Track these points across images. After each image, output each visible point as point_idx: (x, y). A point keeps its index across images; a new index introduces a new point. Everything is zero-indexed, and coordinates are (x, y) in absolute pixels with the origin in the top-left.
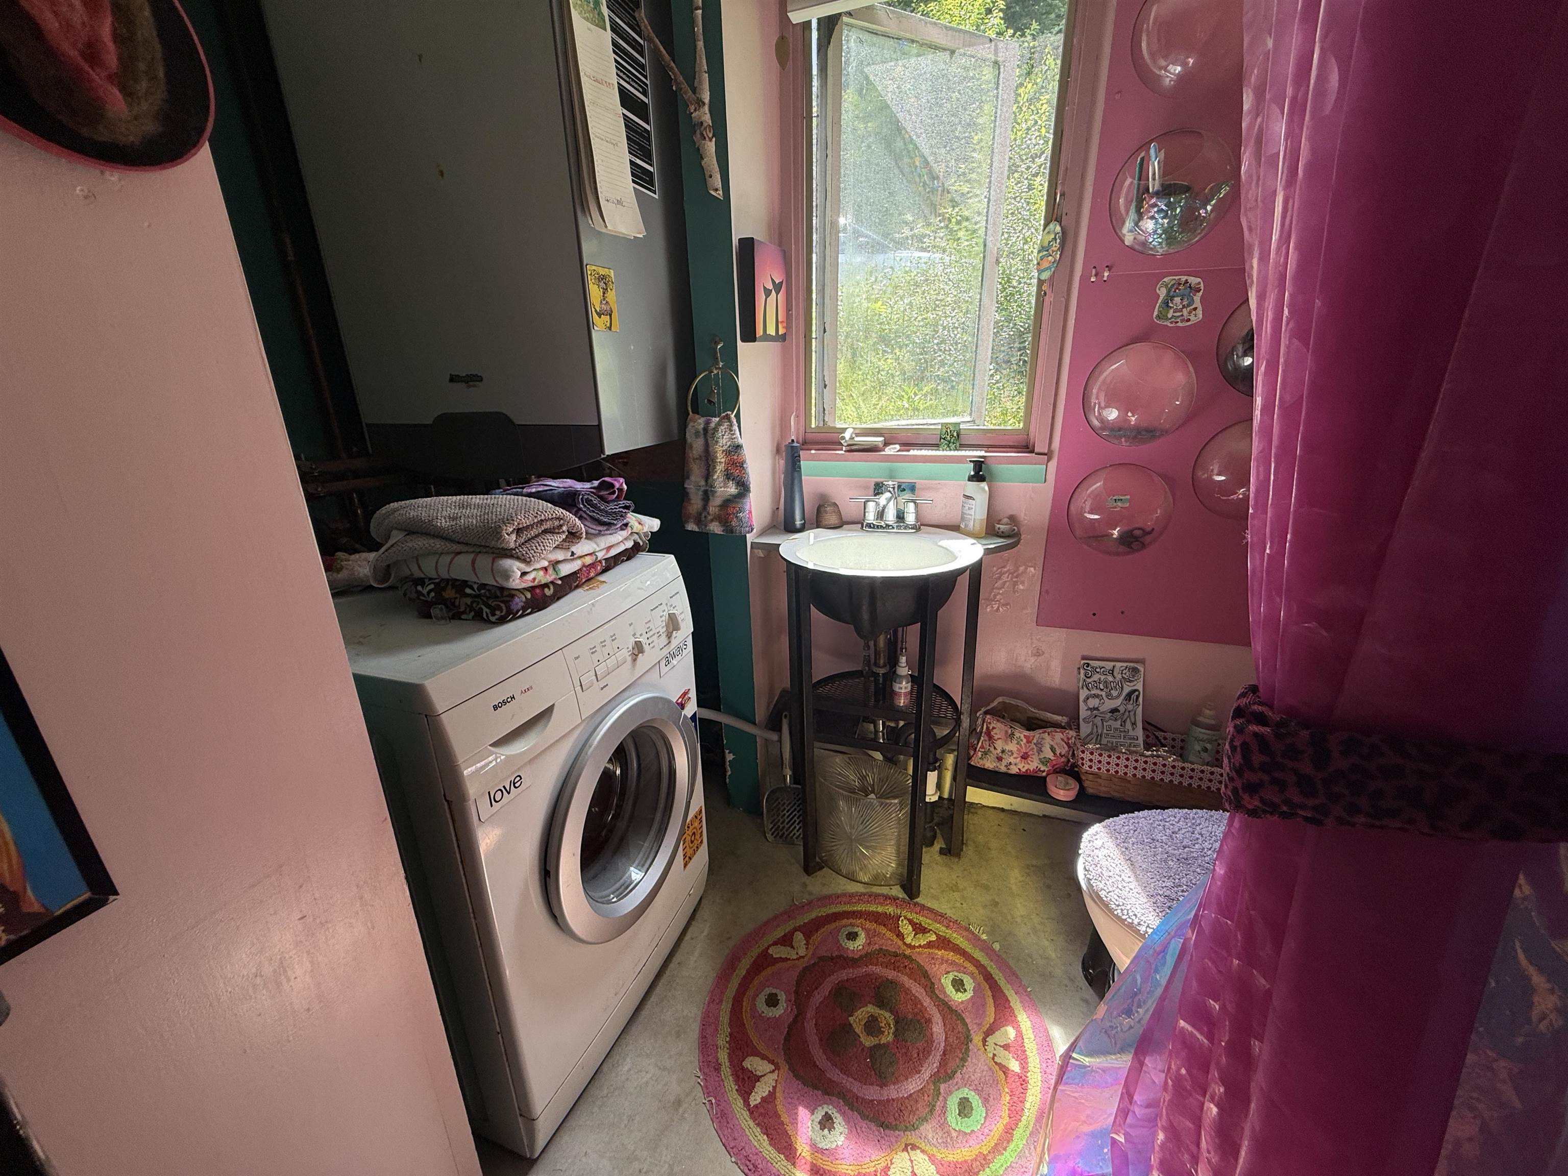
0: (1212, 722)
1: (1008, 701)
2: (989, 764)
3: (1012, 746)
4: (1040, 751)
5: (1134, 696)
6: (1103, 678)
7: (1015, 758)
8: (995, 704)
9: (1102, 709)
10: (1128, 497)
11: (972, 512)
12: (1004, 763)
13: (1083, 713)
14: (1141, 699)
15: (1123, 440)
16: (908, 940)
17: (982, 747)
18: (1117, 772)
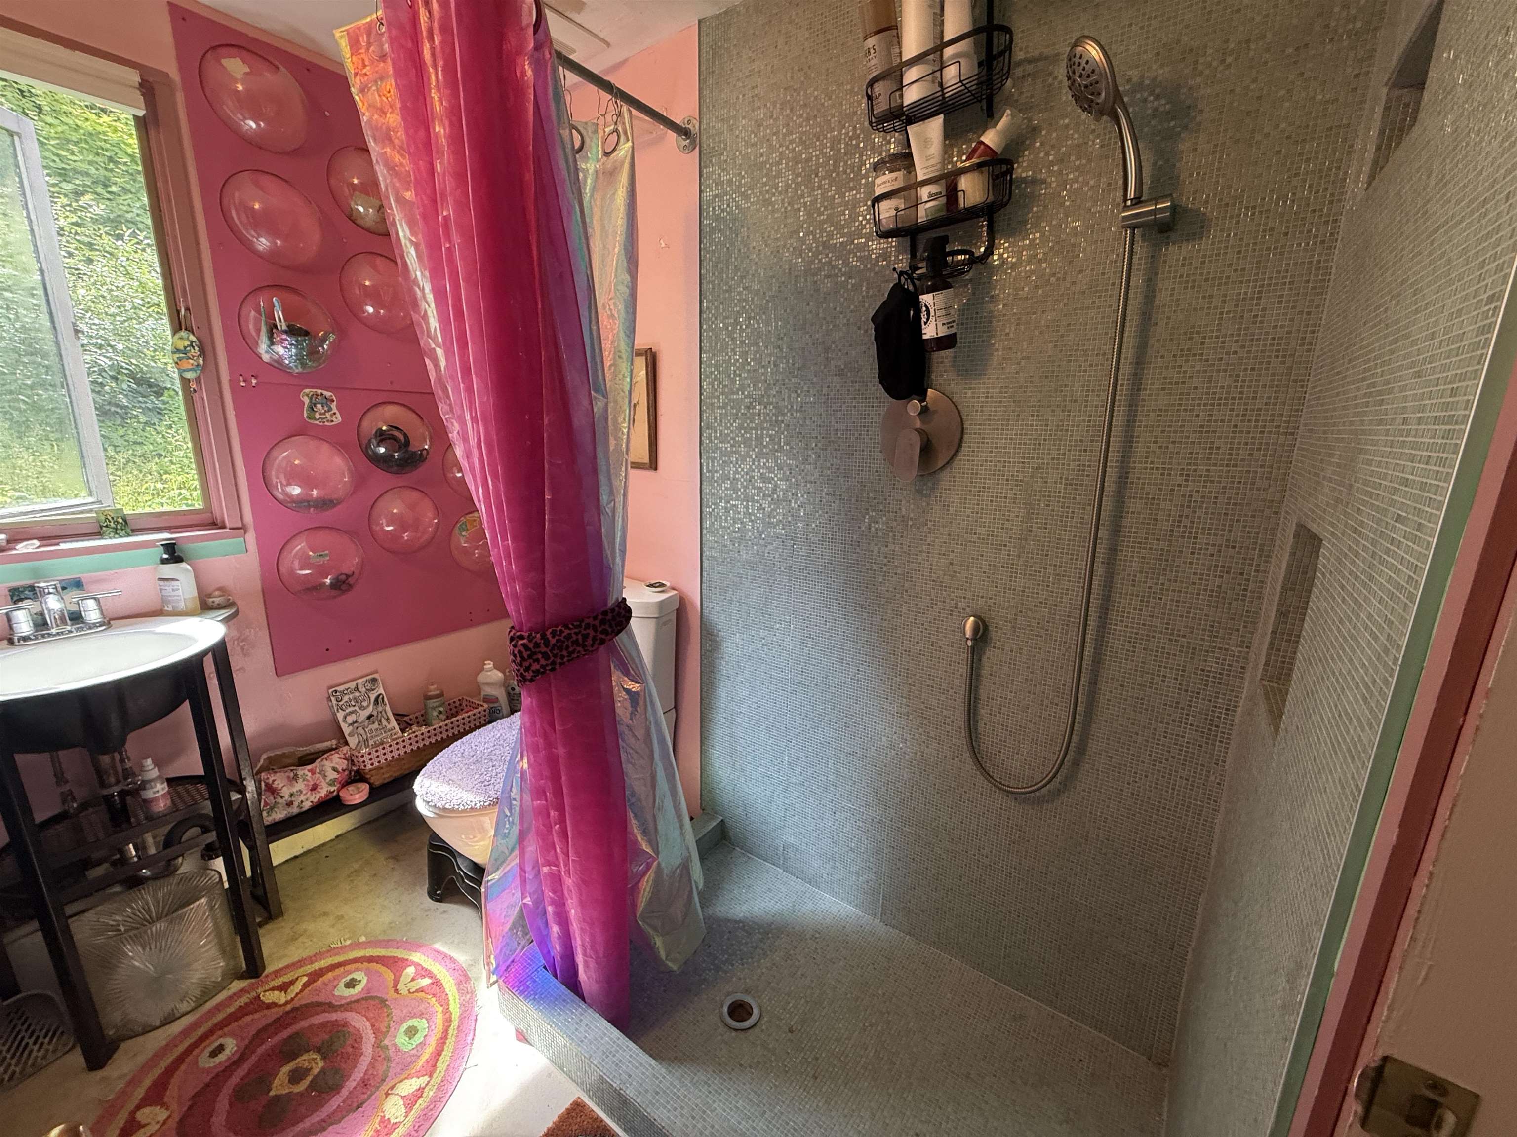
0: (438, 692)
1: (272, 754)
2: (279, 815)
3: (300, 785)
4: (325, 776)
5: (380, 699)
6: (351, 696)
7: (305, 794)
8: (262, 762)
9: (360, 721)
10: (327, 552)
11: (180, 592)
12: (296, 804)
13: (346, 730)
14: (386, 699)
15: (312, 509)
16: (283, 1000)
17: (266, 804)
18: (393, 757)
